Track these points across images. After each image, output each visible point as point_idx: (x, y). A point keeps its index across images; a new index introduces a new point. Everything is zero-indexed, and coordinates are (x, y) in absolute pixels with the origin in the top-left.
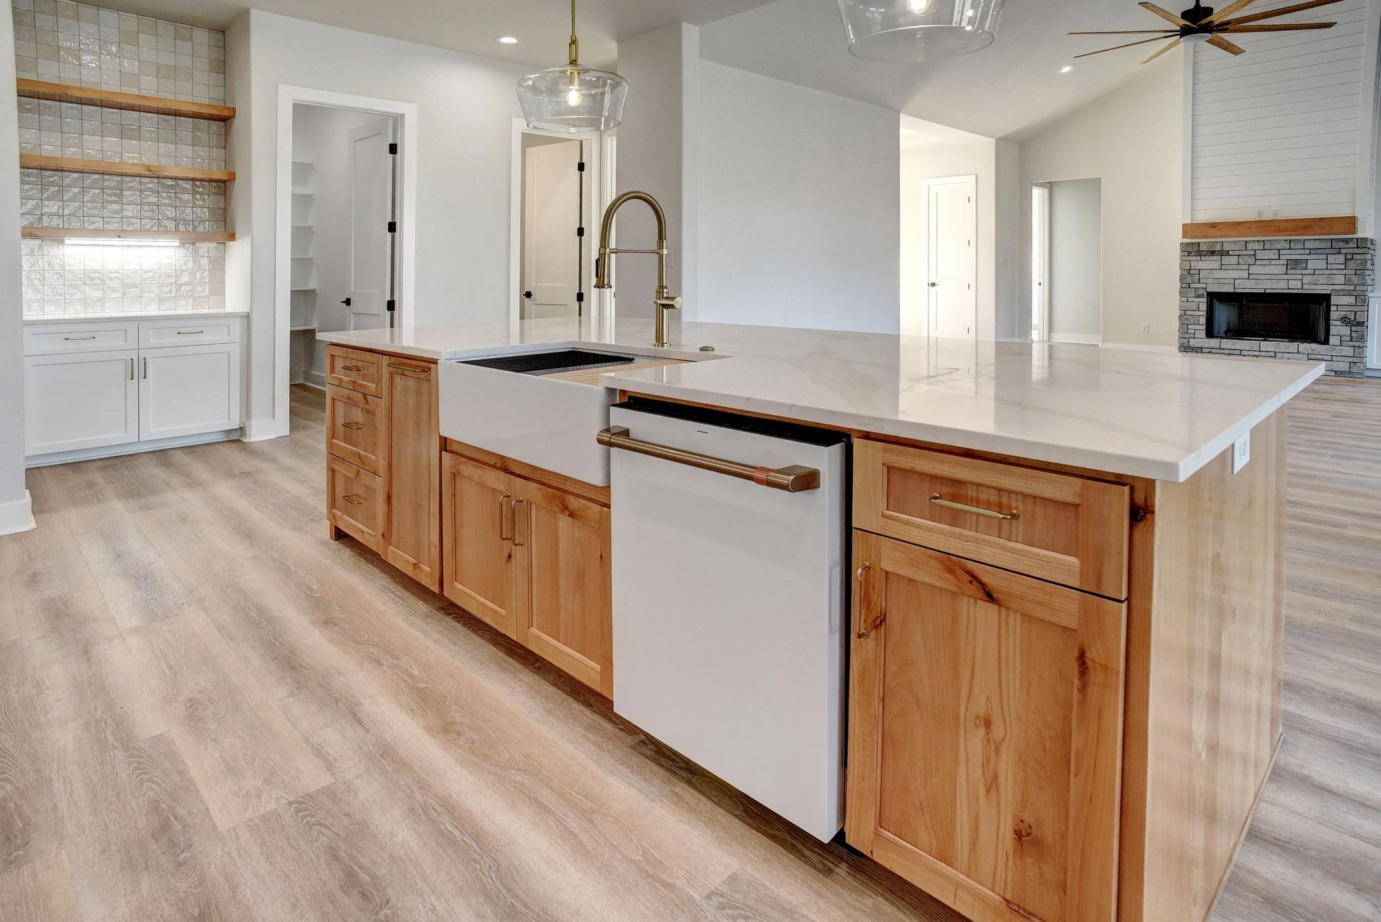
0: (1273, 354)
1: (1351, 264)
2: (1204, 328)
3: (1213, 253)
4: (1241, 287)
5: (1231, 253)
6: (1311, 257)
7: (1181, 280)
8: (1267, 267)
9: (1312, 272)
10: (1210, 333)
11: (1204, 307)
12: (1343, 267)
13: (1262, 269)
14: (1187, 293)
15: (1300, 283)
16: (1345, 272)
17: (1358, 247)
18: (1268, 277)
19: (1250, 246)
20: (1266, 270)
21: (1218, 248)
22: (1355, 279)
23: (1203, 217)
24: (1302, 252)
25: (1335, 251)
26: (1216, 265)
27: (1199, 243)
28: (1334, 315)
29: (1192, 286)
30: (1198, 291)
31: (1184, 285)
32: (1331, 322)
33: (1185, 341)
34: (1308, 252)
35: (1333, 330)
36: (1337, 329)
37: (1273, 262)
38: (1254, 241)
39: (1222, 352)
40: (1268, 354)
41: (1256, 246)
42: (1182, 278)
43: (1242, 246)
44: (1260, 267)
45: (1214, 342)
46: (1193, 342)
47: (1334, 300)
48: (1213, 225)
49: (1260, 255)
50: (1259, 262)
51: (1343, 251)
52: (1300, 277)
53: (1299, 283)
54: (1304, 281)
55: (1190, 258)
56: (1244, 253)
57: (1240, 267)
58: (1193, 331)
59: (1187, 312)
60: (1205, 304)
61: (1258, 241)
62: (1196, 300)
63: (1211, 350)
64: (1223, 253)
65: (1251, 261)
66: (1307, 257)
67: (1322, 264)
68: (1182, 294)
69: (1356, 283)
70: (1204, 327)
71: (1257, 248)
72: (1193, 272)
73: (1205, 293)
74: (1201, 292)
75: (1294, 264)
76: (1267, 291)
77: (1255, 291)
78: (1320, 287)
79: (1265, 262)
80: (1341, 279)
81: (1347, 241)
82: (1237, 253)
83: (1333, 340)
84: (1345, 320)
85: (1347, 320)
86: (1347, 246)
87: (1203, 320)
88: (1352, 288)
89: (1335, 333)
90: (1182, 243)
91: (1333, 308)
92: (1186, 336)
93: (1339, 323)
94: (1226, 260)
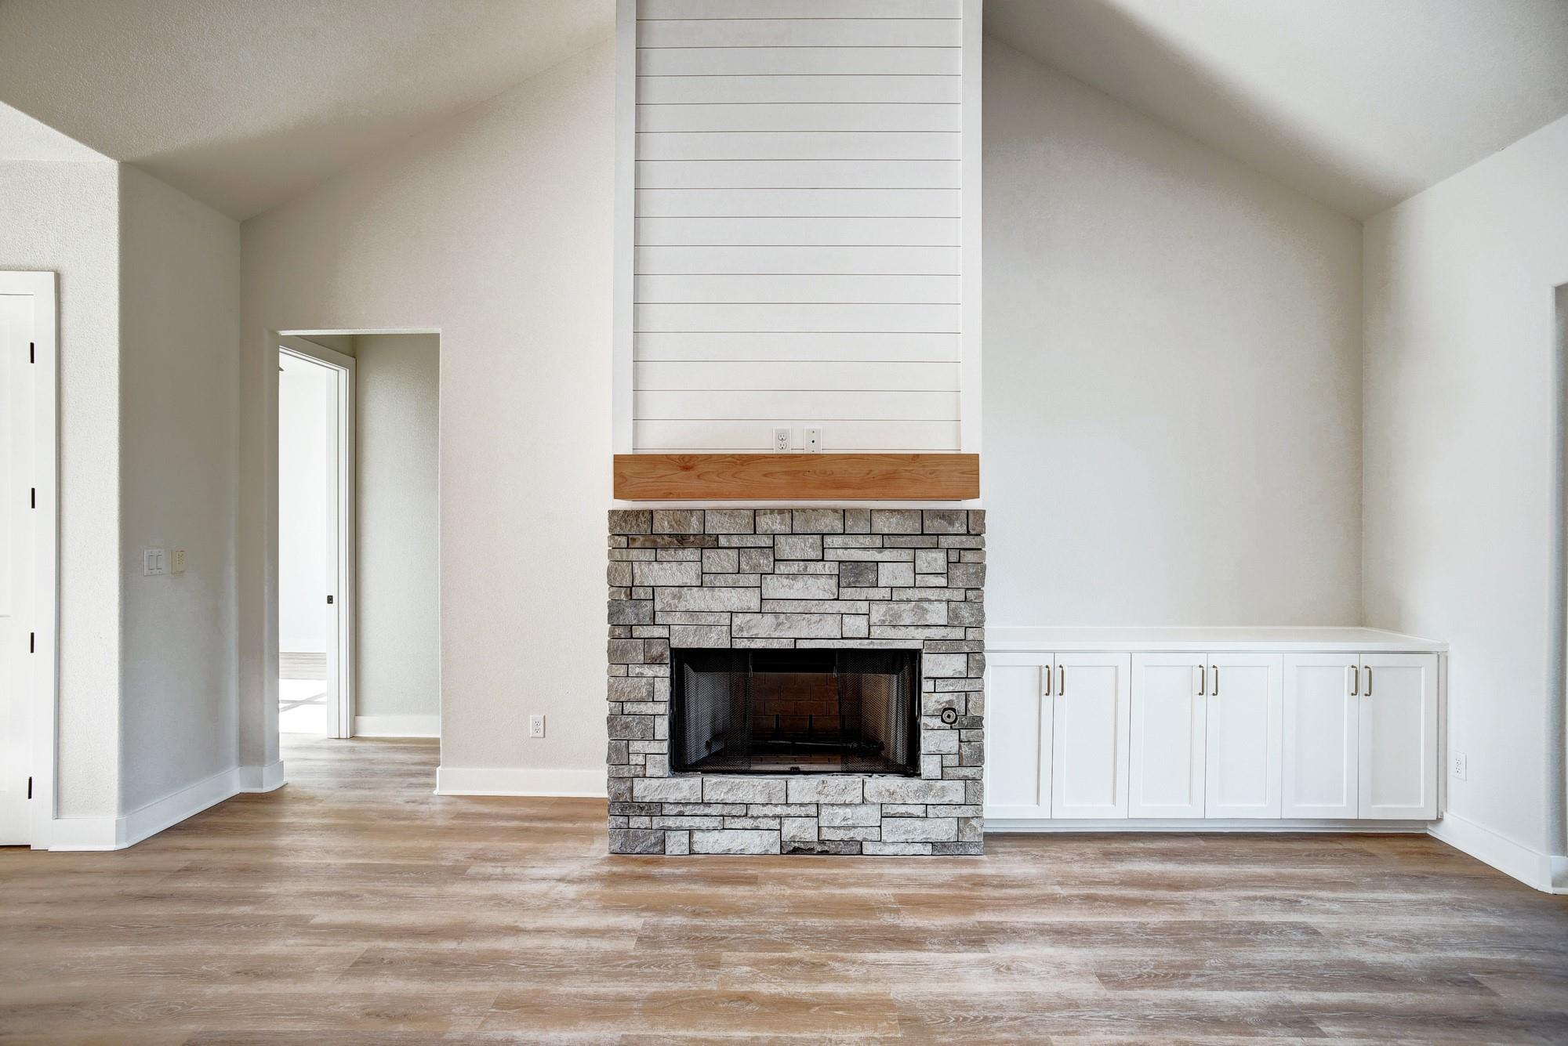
0: (813, 810)
1: (958, 572)
2: (665, 751)
3: (682, 541)
4: (745, 634)
5: (723, 541)
6: (887, 555)
7: (610, 616)
8: (799, 584)
9: (886, 593)
10: (680, 764)
11: (663, 689)
12: (942, 581)
13: (791, 587)
14: (624, 652)
15: (866, 624)
16: (947, 594)
17: (968, 533)
18: (800, 607)
19: (764, 523)
20: (797, 589)
21: (694, 527)
22: (965, 612)
23: (660, 439)
24: (867, 541)
25: (929, 541)
26: (687, 573)
27: (651, 512)
28: (930, 702)
29: (638, 632)
30: (650, 646)
31: (618, 631)
32: (924, 720)
33: (623, 787)
34: (878, 541)
35: (929, 741)
36: (936, 740)
37: (812, 567)
38: (772, 511)
39: (707, 811)
40: (803, 811)
41: (777, 525)
42: (615, 611)
43: (743, 524)
44: (785, 581)
45: (687, 786)
46: (644, 790)
47: (930, 665)
48: (686, 463)
49: (786, 547)
50: (782, 568)
51: (945, 542)
52: (863, 607)
53: (862, 622)
54: (875, 618)
55: (634, 554)
56: (750, 541)
57: (743, 580)
58: (640, 760)
59: (628, 708)
60: (667, 681)
61: (781, 511)
62: (648, 671)
63: (680, 808)
64: (707, 542)
65: (766, 563)
66: (877, 556)
67: (904, 575)
68: (616, 655)
69: (967, 622)
70: (665, 747)
71: (777, 528)
72: (640, 593)
73: (668, 653)
74: (657, 649)
75: (854, 574)
76: (801, 645)
77: (775, 645)
78: (901, 633)
79: (795, 568)
80: (938, 613)
81: (948, 516)
82: (736, 541)
83: (929, 765)
84: (947, 713)
85: (952, 714)
86: (951, 530)
87: (663, 727)
88: (958, 633)
89: (933, 749)
90: (612, 513)
91: (927, 686)
92: (625, 772)
93: (937, 722)
94: (717, 560)
